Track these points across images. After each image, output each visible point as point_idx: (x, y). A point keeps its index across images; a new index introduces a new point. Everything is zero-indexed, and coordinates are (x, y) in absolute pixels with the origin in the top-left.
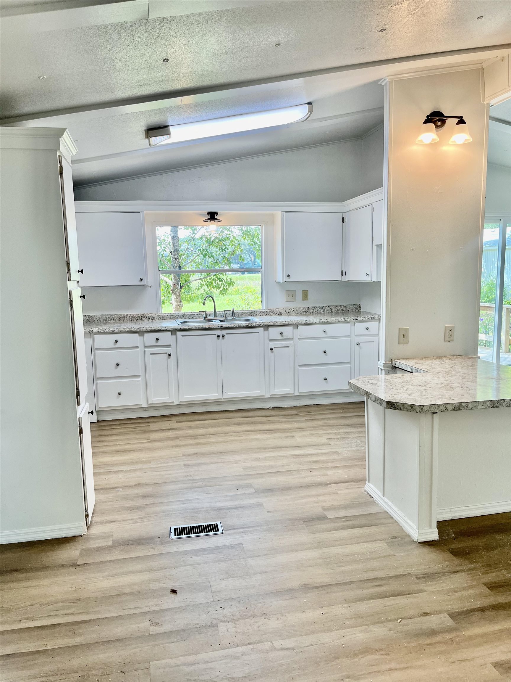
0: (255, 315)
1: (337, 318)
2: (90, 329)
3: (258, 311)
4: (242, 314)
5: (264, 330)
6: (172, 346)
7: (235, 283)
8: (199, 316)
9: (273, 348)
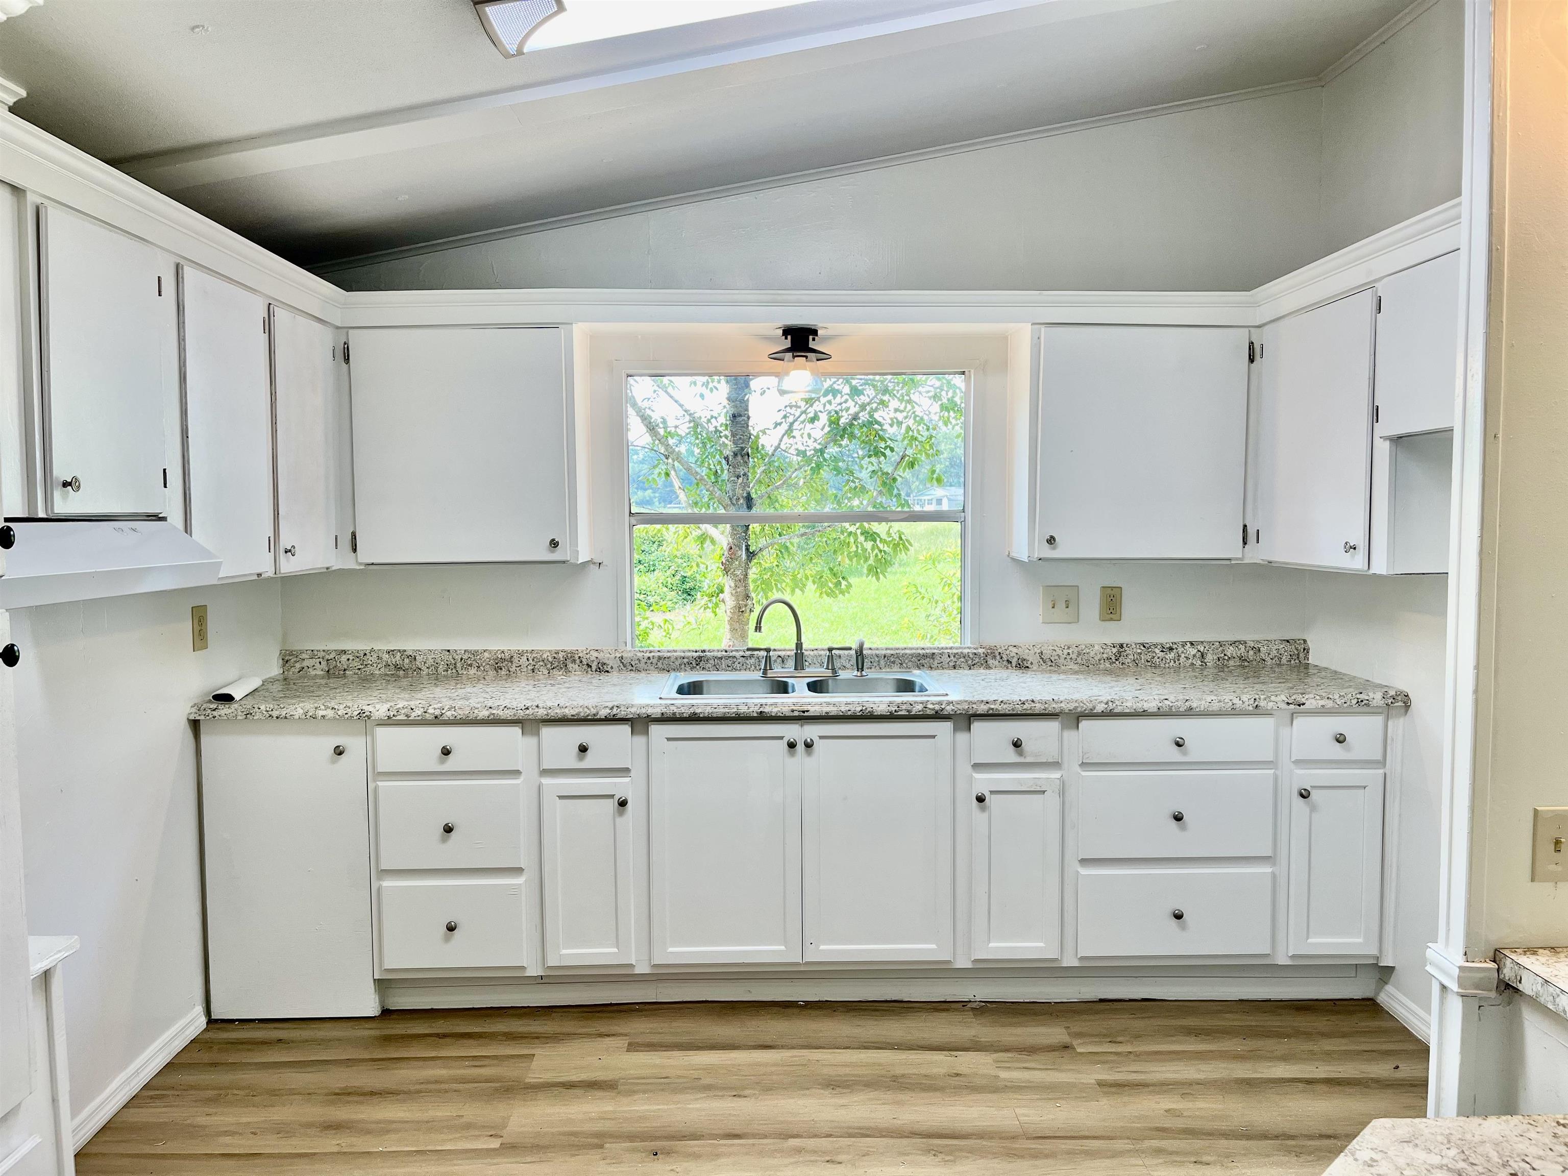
0: (936, 665)
1: (1227, 698)
2: (364, 708)
3: (946, 651)
4: (893, 659)
5: (956, 729)
6: (632, 774)
7: (911, 546)
8: (748, 662)
9: (987, 795)
